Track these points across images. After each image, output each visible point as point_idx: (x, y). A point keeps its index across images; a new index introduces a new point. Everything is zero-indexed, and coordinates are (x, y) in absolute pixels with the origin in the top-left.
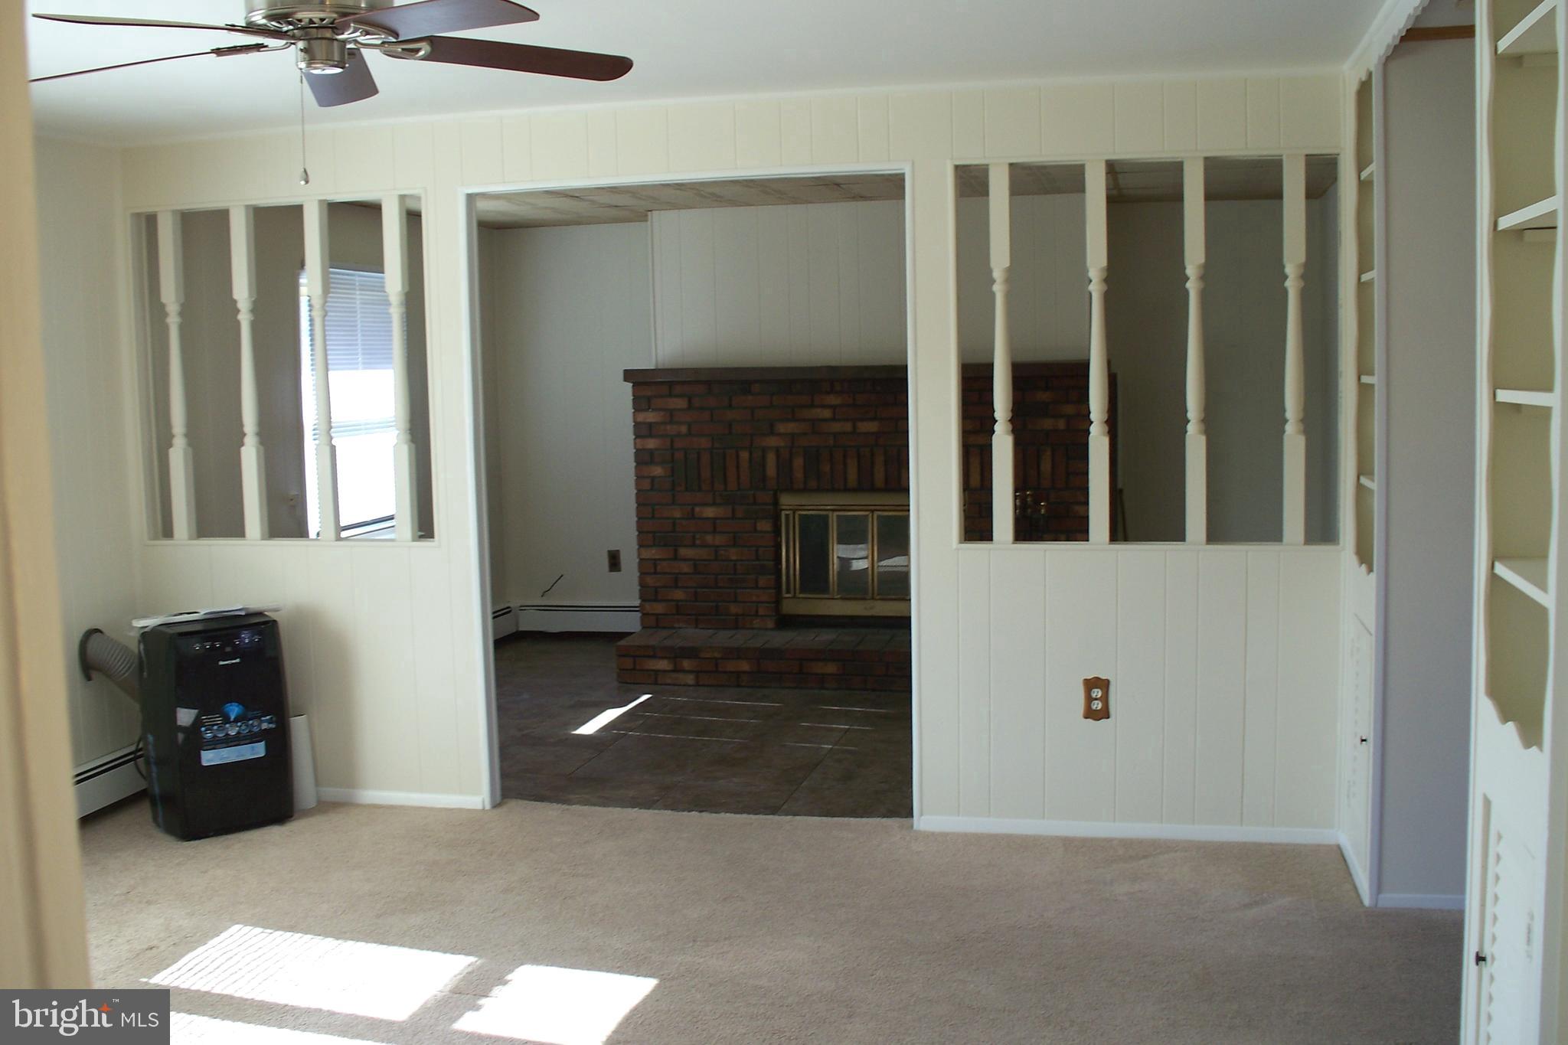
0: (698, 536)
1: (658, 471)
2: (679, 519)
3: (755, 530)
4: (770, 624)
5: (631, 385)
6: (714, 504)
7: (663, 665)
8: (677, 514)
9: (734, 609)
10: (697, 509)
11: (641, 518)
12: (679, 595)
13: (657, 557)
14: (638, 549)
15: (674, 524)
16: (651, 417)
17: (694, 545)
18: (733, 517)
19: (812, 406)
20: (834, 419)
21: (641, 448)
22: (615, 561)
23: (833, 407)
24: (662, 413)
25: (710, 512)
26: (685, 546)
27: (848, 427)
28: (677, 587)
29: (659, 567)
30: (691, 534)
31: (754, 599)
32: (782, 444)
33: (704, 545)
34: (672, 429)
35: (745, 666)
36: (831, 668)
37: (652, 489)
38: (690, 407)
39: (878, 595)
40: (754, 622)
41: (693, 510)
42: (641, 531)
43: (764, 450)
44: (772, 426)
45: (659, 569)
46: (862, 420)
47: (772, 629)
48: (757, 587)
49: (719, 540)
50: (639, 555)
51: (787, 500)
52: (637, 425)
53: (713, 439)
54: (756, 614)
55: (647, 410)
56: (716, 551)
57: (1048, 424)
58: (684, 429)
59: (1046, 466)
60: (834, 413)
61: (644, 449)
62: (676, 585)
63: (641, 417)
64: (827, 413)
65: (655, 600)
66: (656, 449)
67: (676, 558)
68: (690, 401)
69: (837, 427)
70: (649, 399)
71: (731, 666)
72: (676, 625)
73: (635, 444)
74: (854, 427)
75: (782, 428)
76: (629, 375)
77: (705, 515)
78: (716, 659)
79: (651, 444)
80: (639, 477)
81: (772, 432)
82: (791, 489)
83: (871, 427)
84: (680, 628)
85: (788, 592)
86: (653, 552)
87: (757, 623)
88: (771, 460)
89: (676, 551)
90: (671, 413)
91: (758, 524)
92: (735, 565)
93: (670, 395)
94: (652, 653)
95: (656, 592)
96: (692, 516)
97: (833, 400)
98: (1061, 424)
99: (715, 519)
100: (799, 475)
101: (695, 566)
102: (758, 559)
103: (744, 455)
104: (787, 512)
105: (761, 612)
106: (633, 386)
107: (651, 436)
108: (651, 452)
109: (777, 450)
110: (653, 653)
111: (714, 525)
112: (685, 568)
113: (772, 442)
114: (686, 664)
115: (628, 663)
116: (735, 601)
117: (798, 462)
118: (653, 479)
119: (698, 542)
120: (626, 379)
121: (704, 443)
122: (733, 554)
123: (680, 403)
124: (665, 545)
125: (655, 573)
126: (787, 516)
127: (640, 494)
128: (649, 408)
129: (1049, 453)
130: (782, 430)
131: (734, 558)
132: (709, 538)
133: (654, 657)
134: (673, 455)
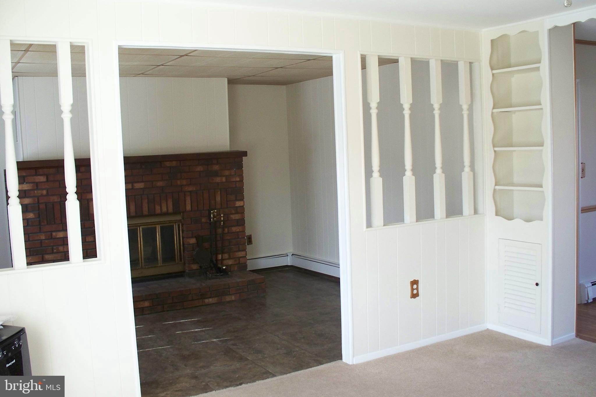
0: (55, 248)
1: (30, 215)
2: (44, 240)
3: (86, 242)
6: (63, 230)
8: (43, 237)
10: (54, 234)
15: (41, 243)
16: (26, 187)
17: (53, 253)
24: (32, 185)
25: (61, 235)
26: (48, 254)
27: (129, 186)
30: (51, 247)
33: (58, 252)
34: (37, 193)
37: (27, 226)
38: (47, 180)
39: (144, 266)
41: (51, 234)
43: (88, 200)
46: (136, 182)
53: (61, 196)
55: (23, 183)
57: (218, 180)
58: (44, 192)
59: (218, 199)
63: (22, 187)
67: (43, 260)
68: (47, 178)
70: (24, 177)
74: (132, 186)
77: (58, 237)
79: (27, 201)
83: (141, 185)
89: (43, 257)
90: (37, 184)
91: (87, 238)
96: (51, 237)
98: (224, 179)
99: (63, 238)
102: (87, 256)
107: (27, 197)
108: (29, 206)
111: (63, 241)
118: (28, 220)
121: (56, 199)
123: (42, 179)
129: (219, 193)
132: (61, 248)
134: (39, 206)
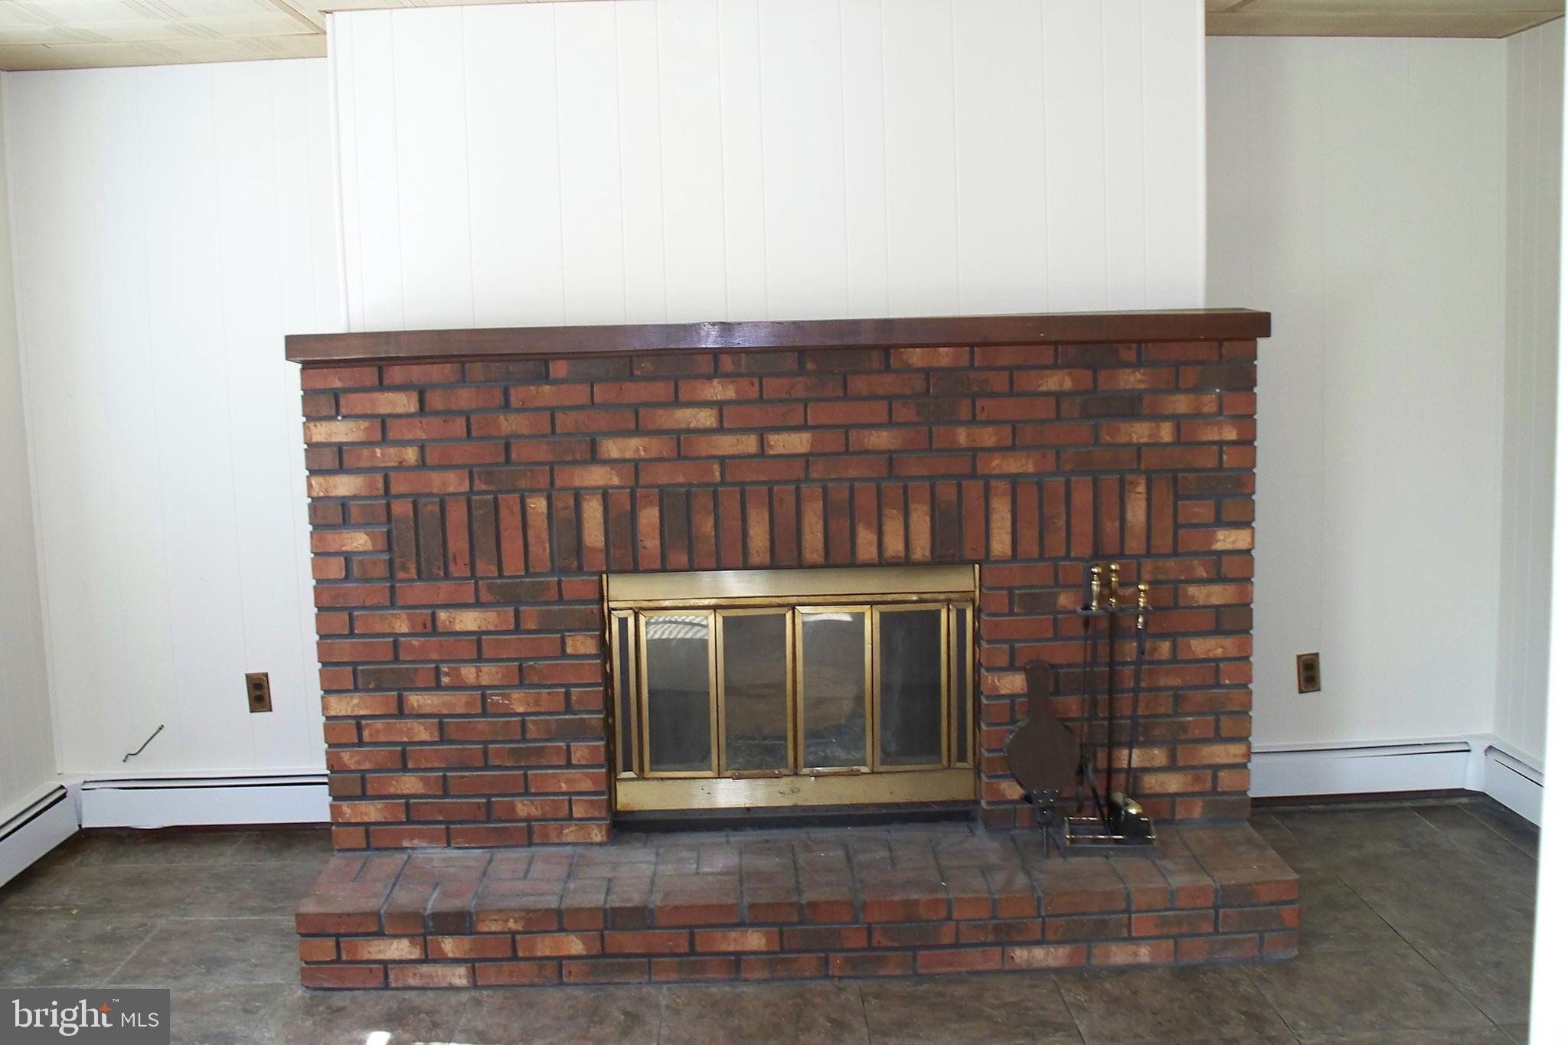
0: (445, 669)
1: (358, 541)
2: (405, 635)
3: (564, 654)
4: (598, 836)
5: (300, 366)
6: (478, 604)
7: (399, 949)
8: (403, 626)
9: (523, 808)
10: (443, 615)
11: (325, 636)
12: (410, 784)
13: (362, 713)
14: (323, 698)
15: (395, 646)
16: (341, 431)
17: (437, 687)
18: (518, 629)
19: (677, 403)
20: (721, 429)
21: (321, 494)
22: (259, 693)
23: (720, 406)
24: (364, 424)
25: (469, 621)
26: (420, 689)
27: (749, 444)
28: (405, 769)
29: (366, 734)
30: (433, 666)
31: (564, 787)
32: (616, 481)
33: (458, 687)
34: (385, 456)
35: (575, 946)
36: (755, 940)
37: (347, 578)
38: (422, 409)
39: (805, 767)
40: (566, 831)
41: (434, 616)
42: (328, 663)
43: (578, 495)
44: (594, 446)
45: (366, 735)
46: (777, 429)
47: (601, 844)
48: (569, 765)
49: (489, 674)
50: (325, 707)
51: (623, 591)
52: (313, 448)
53: (471, 473)
54: (570, 817)
55: (333, 418)
56: (484, 697)
57: (1139, 432)
58: (411, 455)
59: (1137, 513)
60: (721, 417)
61: (327, 498)
62: (403, 763)
63: (323, 432)
64: (705, 418)
65: (364, 796)
66: (355, 497)
67: (401, 711)
68: (421, 400)
69: (727, 445)
70: (336, 395)
71: (545, 946)
72: (405, 844)
73: (310, 486)
74: (762, 442)
75: (613, 448)
76: (295, 346)
77: (458, 627)
78: (514, 933)
79: (344, 486)
80: (320, 554)
81: (594, 457)
82: (634, 568)
83: (797, 443)
84: (413, 849)
85: (628, 767)
86: (356, 701)
87: (570, 833)
88: (593, 510)
89: (400, 700)
90: (383, 424)
91: (569, 642)
92: (523, 723)
93: (382, 386)
94: (374, 929)
95: (363, 779)
96: (432, 628)
97: (718, 391)
98: (1166, 433)
99: (479, 633)
100: (650, 542)
101: (441, 726)
102: (568, 710)
103: (538, 505)
104: (622, 614)
105: (578, 812)
106: (303, 369)
107: (341, 469)
108: (344, 503)
109: (605, 494)
110: (378, 926)
111: (478, 645)
112: (422, 732)
113: (596, 476)
114: (449, 945)
115: (325, 948)
116: (527, 793)
117: (649, 517)
118: (348, 557)
119: (445, 680)
120: (290, 355)
121: (453, 482)
122: (519, 702)
123: (403, 403)
124: (378, 689)
125: (361, 743)
126: (623, 622)
127: (322, 586)
128: (338, 413)
129: (1141, 488)
130: (615, 453)
131: (521, 710)
132: (468, 673)
133: (380, 934)
134: (388, 506)
